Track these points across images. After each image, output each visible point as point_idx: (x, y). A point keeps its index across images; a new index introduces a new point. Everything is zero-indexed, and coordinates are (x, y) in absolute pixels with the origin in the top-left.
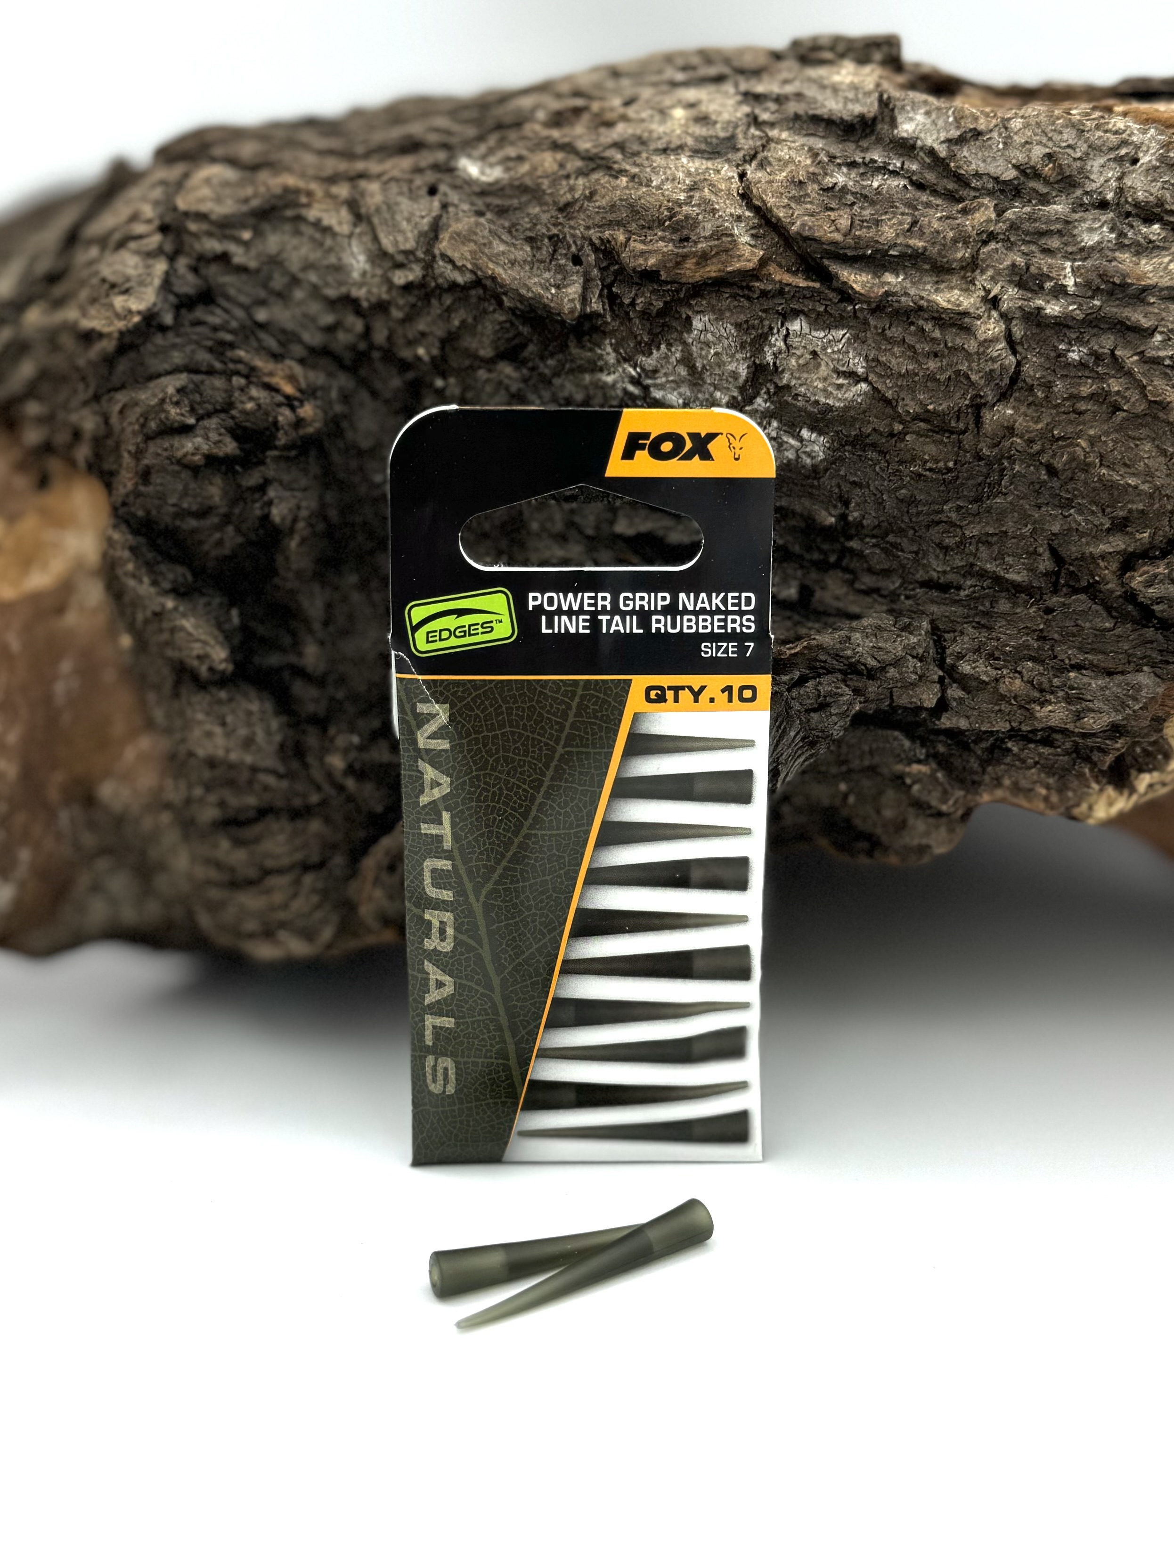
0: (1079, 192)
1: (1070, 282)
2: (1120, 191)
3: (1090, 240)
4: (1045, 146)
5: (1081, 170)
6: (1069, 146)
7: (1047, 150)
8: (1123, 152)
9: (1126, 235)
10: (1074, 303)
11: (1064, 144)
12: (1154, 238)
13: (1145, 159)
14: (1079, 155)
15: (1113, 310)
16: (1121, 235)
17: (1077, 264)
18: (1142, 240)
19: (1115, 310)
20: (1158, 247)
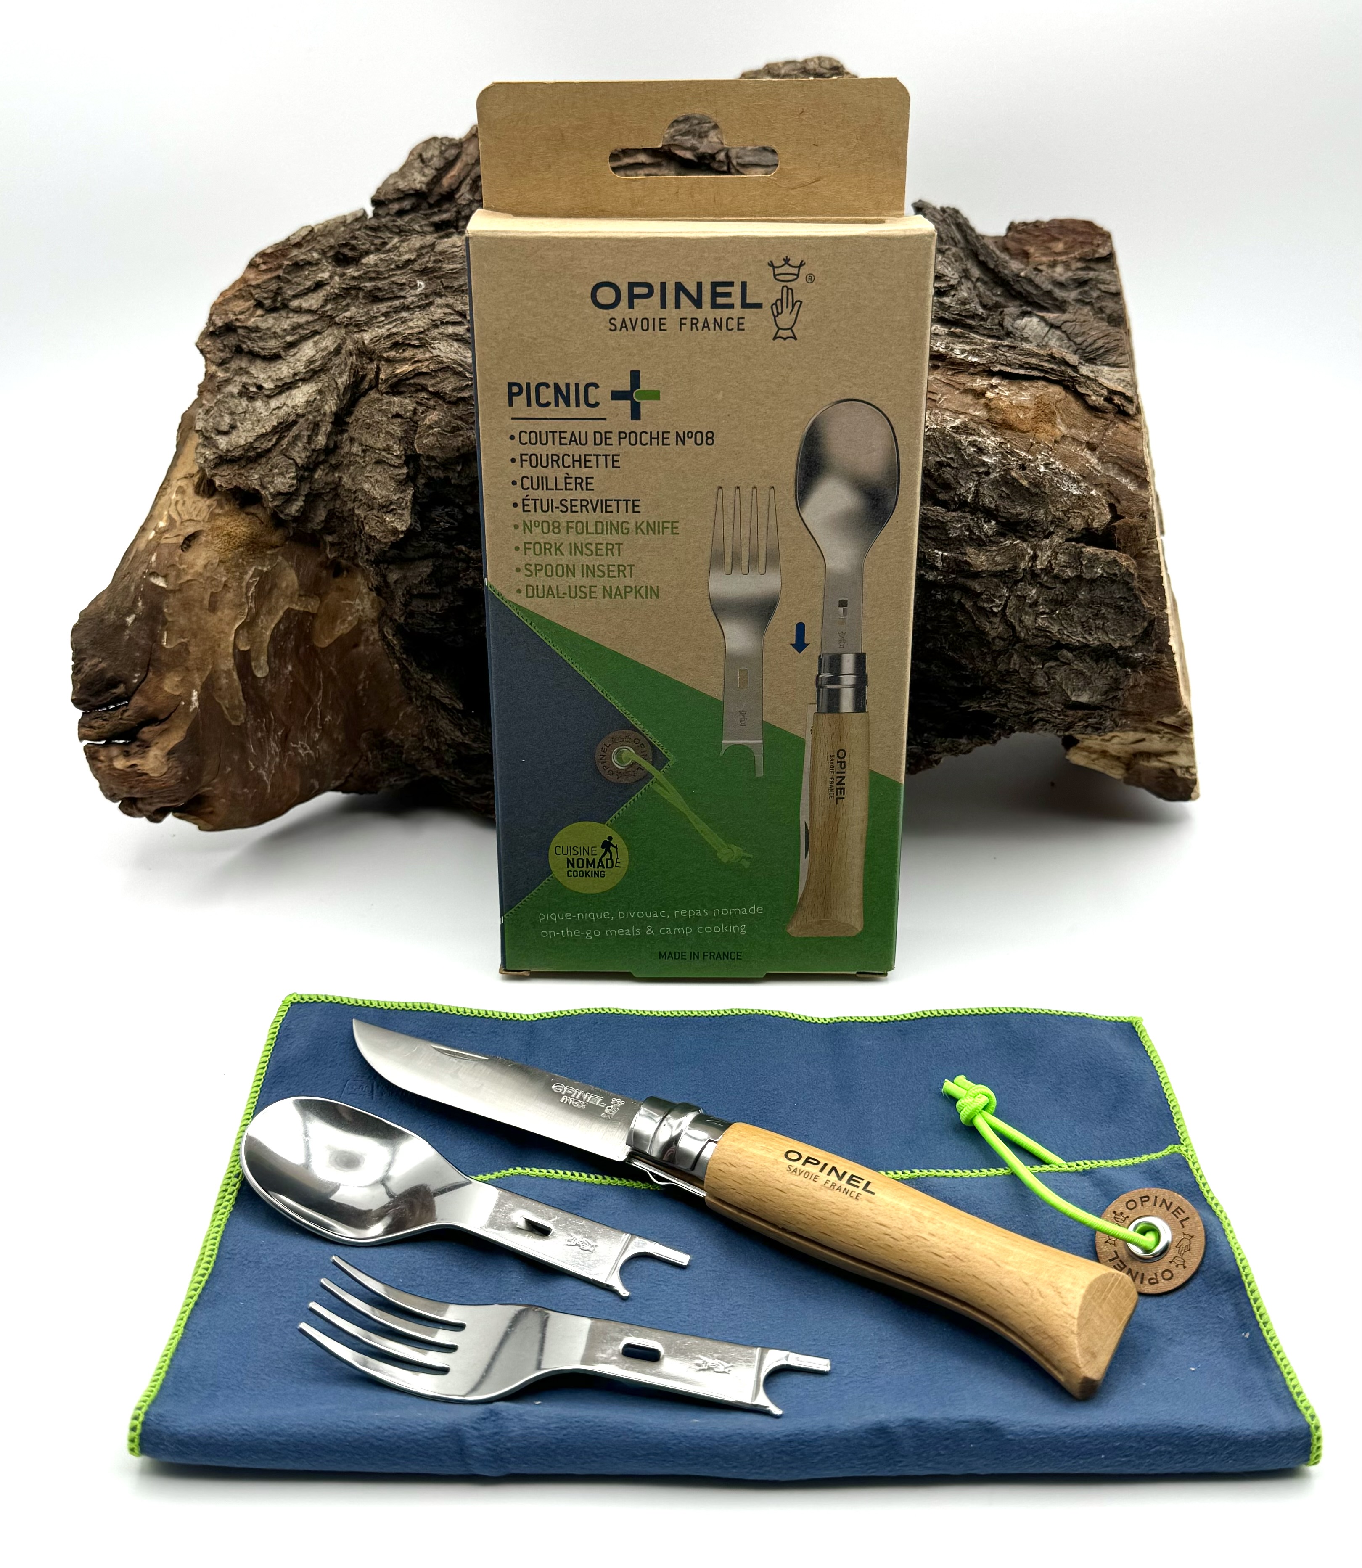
0: (952, 493)
1: (939, 564)
2: (976, 494)
3: (953, 534)
4: (937, 455)
5: (956, 478)
6: (951, 458)
7: (938, 459)
8: (981, 470)
9: (975, 534)
10: (941, 575)
11: (949, 456)
12: (990, 532)
13: (992, 476)
14: (955, 465)
15: (961, 580)
16: (971, 532)
17: (946, 554)
18: (983, 537)
19: (963, 580)
20: (991, 541)
